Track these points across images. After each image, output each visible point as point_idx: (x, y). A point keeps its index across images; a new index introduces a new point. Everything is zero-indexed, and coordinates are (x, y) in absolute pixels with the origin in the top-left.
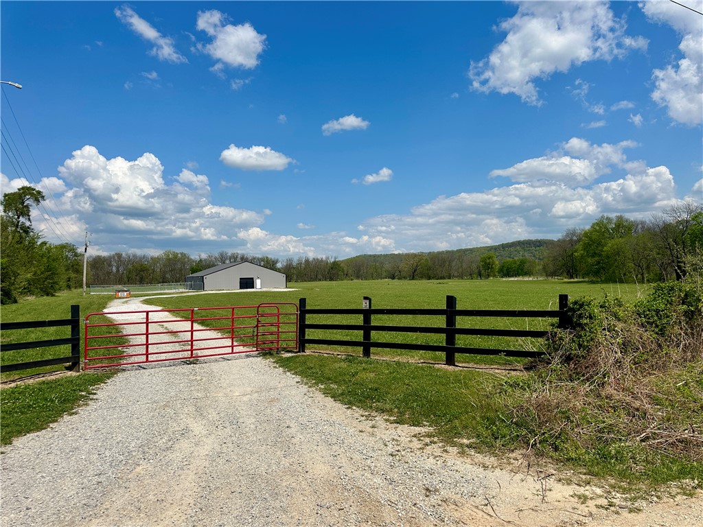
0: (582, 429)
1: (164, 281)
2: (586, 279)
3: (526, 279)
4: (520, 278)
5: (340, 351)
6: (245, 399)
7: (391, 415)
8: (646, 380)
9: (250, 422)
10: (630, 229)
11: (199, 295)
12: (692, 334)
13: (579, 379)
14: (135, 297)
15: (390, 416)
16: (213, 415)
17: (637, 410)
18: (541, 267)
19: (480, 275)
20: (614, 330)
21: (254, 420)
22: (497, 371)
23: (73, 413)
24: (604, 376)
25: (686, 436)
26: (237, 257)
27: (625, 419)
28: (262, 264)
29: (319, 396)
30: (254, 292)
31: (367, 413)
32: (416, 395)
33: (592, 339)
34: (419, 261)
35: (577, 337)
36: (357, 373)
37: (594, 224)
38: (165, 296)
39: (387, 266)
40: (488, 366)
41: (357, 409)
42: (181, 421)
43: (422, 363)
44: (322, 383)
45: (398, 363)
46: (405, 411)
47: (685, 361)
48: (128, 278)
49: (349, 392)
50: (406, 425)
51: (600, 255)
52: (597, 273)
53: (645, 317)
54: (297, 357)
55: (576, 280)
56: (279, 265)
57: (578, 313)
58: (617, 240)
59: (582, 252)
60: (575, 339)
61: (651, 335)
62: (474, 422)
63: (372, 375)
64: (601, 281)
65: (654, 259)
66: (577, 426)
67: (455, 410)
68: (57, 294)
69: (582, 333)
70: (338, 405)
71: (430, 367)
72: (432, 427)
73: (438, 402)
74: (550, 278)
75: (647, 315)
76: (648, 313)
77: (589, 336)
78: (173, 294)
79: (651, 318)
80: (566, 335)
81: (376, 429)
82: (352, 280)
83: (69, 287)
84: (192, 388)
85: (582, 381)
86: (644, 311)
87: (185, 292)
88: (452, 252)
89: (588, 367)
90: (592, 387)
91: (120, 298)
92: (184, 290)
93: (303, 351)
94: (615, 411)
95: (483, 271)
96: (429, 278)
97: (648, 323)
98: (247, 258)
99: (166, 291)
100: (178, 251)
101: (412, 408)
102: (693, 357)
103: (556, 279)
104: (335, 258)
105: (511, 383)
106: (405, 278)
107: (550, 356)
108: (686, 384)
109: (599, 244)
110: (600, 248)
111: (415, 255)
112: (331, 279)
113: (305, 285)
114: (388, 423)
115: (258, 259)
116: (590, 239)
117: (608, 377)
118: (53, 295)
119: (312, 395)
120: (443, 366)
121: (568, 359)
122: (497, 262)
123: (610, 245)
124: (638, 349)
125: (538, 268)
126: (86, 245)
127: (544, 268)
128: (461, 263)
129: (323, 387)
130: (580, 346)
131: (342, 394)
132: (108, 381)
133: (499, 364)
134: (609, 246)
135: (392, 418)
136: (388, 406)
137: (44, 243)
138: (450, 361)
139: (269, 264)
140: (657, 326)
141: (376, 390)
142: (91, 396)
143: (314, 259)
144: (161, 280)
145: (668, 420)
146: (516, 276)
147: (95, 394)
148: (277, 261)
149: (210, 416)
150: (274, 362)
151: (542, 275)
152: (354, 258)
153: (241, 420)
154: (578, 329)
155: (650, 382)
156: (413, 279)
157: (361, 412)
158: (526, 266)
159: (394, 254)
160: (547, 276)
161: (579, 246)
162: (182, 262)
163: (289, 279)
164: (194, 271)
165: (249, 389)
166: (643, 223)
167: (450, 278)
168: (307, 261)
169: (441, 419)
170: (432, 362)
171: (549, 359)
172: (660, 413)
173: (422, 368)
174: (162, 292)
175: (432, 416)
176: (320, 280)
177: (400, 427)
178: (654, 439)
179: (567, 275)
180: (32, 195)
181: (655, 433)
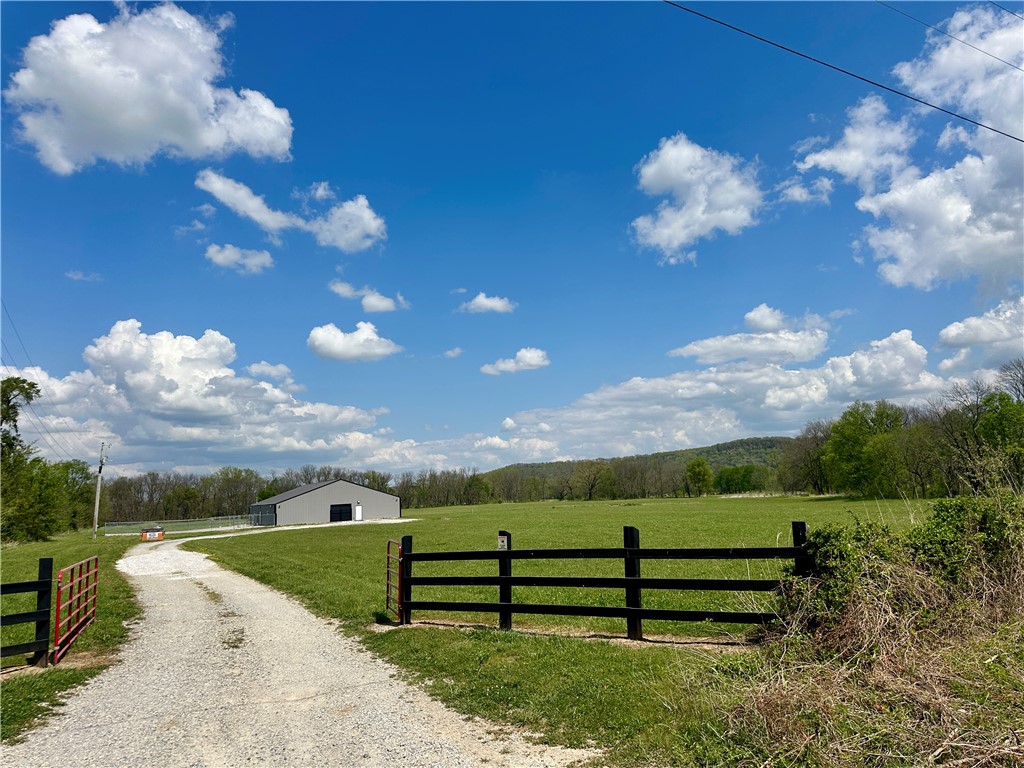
0: (841, 743)
1: (220, 513)
2: (842, 495)
3: (755, 495)
4: (746, 495)
5: (465, 621)
6: (304, 706)
7: (535, 730)
8: (936, 655)
9: (304, 748)
10: (896, 419)
11: (266, 534)
12: (1000, 578)
13: (832, 657)
14: (172, 539)
15: (533, 732)
16: (246, 737)
17: (927, 707)
18: (775, 478)
19: (688, 491)
20: (880, 576)
21: (311, 745)
22: (706, 647)
23: (18, 741)
24: (871, 651)
25: (1006, 751)
26: (329, 473)
27: (909, 723)
28: (367, 482)
29: (423, 699)
30: (350, 526)
31: (497, 728)
32: (576, 693)
33: (847, 592)
34: (598, 473)
35: (823, 589)
36: (486, 658)
37: (845, 414)
38: (215, 537)
39: (552, 481)
40: (692, 639)
41: (482, 721)
42: (192, 751)
43: (592, 636)
44: (430, 675)
45: (554, 638)
46: (560, 722)
47: (995, 621)
48: (167, 511)
49: (472, 691)
50: (559, 747)
51: (859, 459)
52: (856, 484)
53: (924, 553)
54: (396, 632)
55: (827, 496)
56: (391, 484)
57: (823, 549)
58: (880, 436)
59: (833, 454)
60: (820, 591)
61: (937, 582)
62: (667, 738)
63: (510, 660)
64: (864, 496)
65: (937, 463)
66: (832, 739)
67: (640, 717)
68: (53, 538)
69: (831, 582)
70: (452, 714)
71: (603, 644)
72: (601, 748)
73: (612, 703)
74: (789, 494)
75: (929, 549)
76: (930, 546)
77: (842, 586)
78: (229, 532)
79: (934, 555)
80: (806, 586)
81: (508, 756)
82: (500, 502)
83: (74, 526)
84: (223, 690)
85: (838, 659)
86: (924, 544)
87: (247, 530)
88: (645, 458)
89: (844, 636)
90: (853, 670)
91: (149, 541)
92: (246, 527)
93: (408, 622)
94: (891, 710)
95: (691, 486)
96: (614, 497)
97: (931, 562)
98: (344, 475)
99: (221, 529)
100: (241, 467)
101: (570, 716)
102: (1006, 614)
103: (797, 496)
104: (474, 470)
105: (726, 667)
106: (578, 497)
107: (784, 620)
108: (999, 661)
109: (856, 442)
110: (857, 449)
111: (591, 464)
112: (470, 503)
113: (429, 513)
114: (530, 744)
115: (361, 475)
116: (843, 435)
117: (877, 652)
118: (45, 540)
119: (411, 699)
120: (624, 640)
121: (812, 625)
122: (711, 472)
123: (871, 443)
124: (919, 604)
125: (771, 479)
126: (101, 462)
127: (780, 479)
128: (660, 473)
129: (430, 683)
130: (829, 603)
131: (460, 695)
132: (91, 681)
133: (710, 634)
134: (871, 445)
135: (537, 735)
136: (530, 715)
137: (37, 461)
138: (634, 633)
139: (376, 482)
140: (945, 567)
141: (515, 686)
142: (56, 709)
143: (443, 472)
144: (215, 512)
145: (977, 724)
146: (740, 492)
147: (63, 705)
148: (389, 478)
149: (241, 739)
150: (360, 642)
151: (777, 491)
152: (503, 469)
153: (290, 746)
154: (824, 575)
155: (943, 658)
156: (590, 499)
157: (488, 725)
158: (754, 476)
159: (562, 463)
160: (785, 491)
161: (827, 446)
162: (247, 484)
163: (405, 504)
164: (263, 496)
165: (313, 690)
166: (913, 411)
167: (644, 497)
168: (433, 476)
169: (616, 734)
170: (608, 634)
171: (783, 626)
172: (964, 711)
173: (590, 646)
174: (214, 529)
175: (601, 729)
176: (453, 504)
177: (550, 750)
178: (957, 758)
179: (814, 488)
180: (22, 390)
181: (957, 748)
